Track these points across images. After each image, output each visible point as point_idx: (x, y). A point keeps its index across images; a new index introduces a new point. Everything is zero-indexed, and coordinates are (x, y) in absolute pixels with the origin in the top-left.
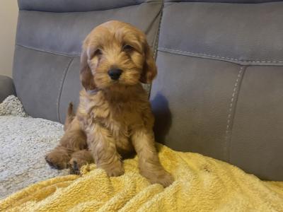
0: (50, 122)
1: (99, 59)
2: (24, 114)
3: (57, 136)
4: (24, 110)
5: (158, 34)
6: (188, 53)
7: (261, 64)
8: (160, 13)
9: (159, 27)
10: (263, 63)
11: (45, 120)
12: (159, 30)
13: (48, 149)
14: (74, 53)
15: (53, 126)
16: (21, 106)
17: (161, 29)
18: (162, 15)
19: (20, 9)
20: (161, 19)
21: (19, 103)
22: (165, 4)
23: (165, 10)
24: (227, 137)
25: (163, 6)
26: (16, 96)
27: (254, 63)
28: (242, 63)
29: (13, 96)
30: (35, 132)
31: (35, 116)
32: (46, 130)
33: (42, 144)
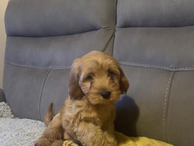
0: (33, 121)
1: (92, 83)
2: (12, 116)
3: (39, 131)
4: (13, 113)
5: (113, 51)
6: (135, 64)
7: (184, 70)
8: (113, 36)
9: (113, 45)
10: (186, 69)
11: (29, 120)
12: (113, 48)
13: (32, 141)
14: (50, 67)
15: (35, 124)
16: (10, 110)
17: (114, 47)
18: (114, 37)
19: (8, 36)
20: (114, 40)
21: (9, 107)
22: (116, 29)
23: (116, 34)
24: (164, 124)
25: (115, 30)
26: (6, 102)
27: (180, 69)
28: (172, 70)
29: (4, 103)
30: (22, 128)
31: (21, 117)
32: (30, 127)
33: (28, 137)
